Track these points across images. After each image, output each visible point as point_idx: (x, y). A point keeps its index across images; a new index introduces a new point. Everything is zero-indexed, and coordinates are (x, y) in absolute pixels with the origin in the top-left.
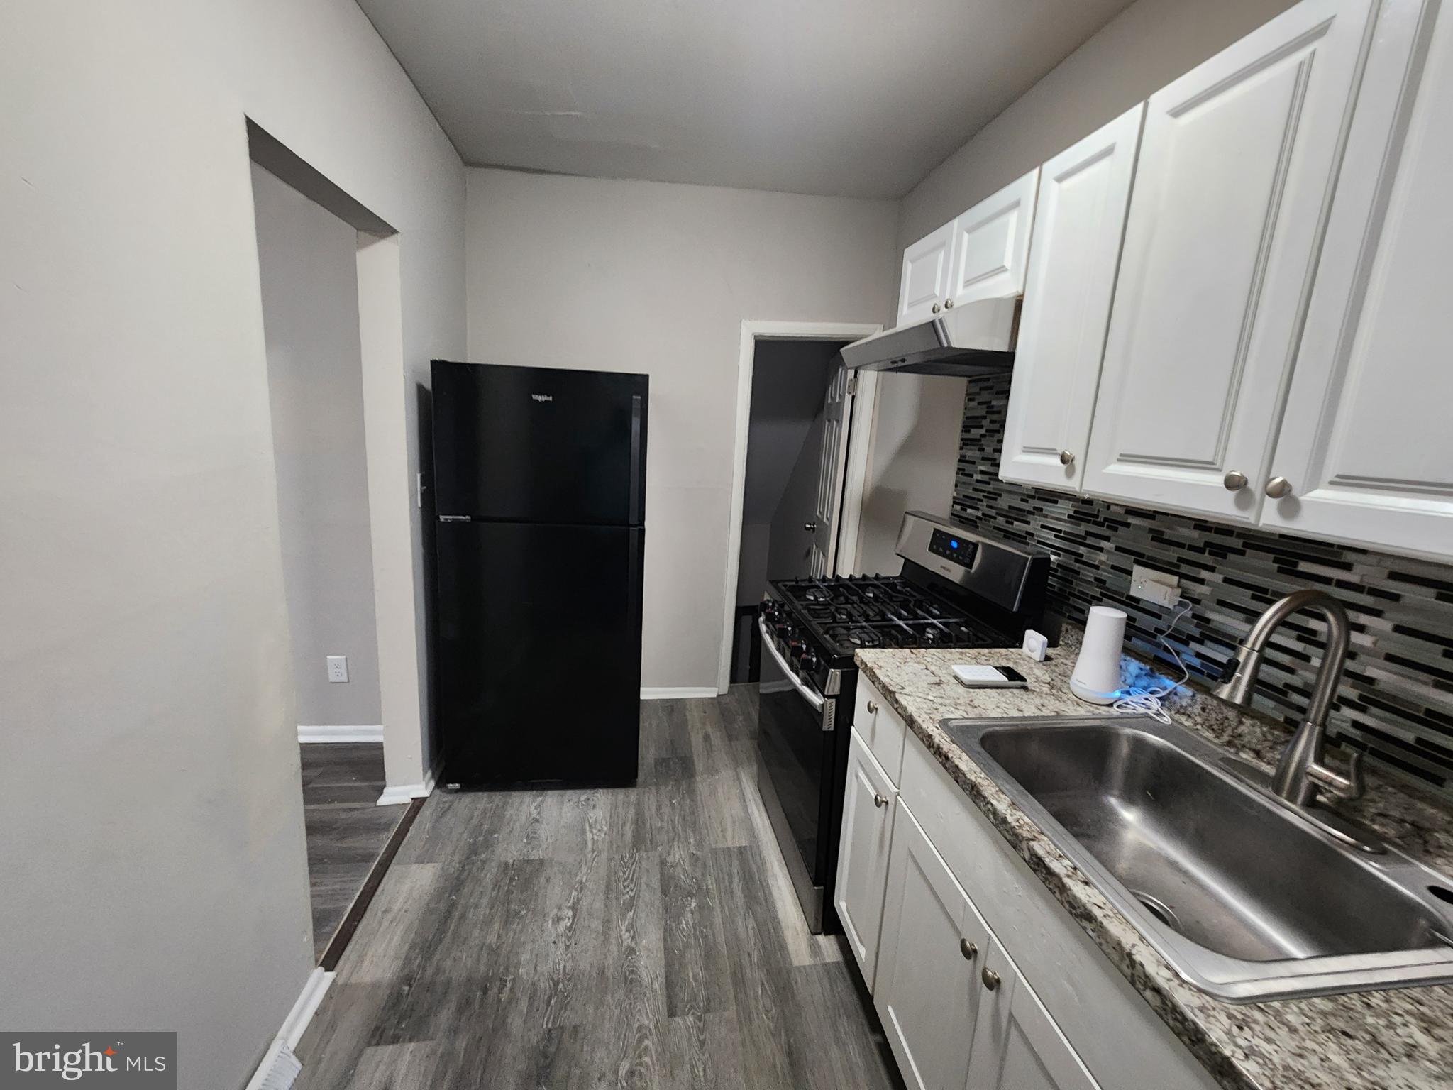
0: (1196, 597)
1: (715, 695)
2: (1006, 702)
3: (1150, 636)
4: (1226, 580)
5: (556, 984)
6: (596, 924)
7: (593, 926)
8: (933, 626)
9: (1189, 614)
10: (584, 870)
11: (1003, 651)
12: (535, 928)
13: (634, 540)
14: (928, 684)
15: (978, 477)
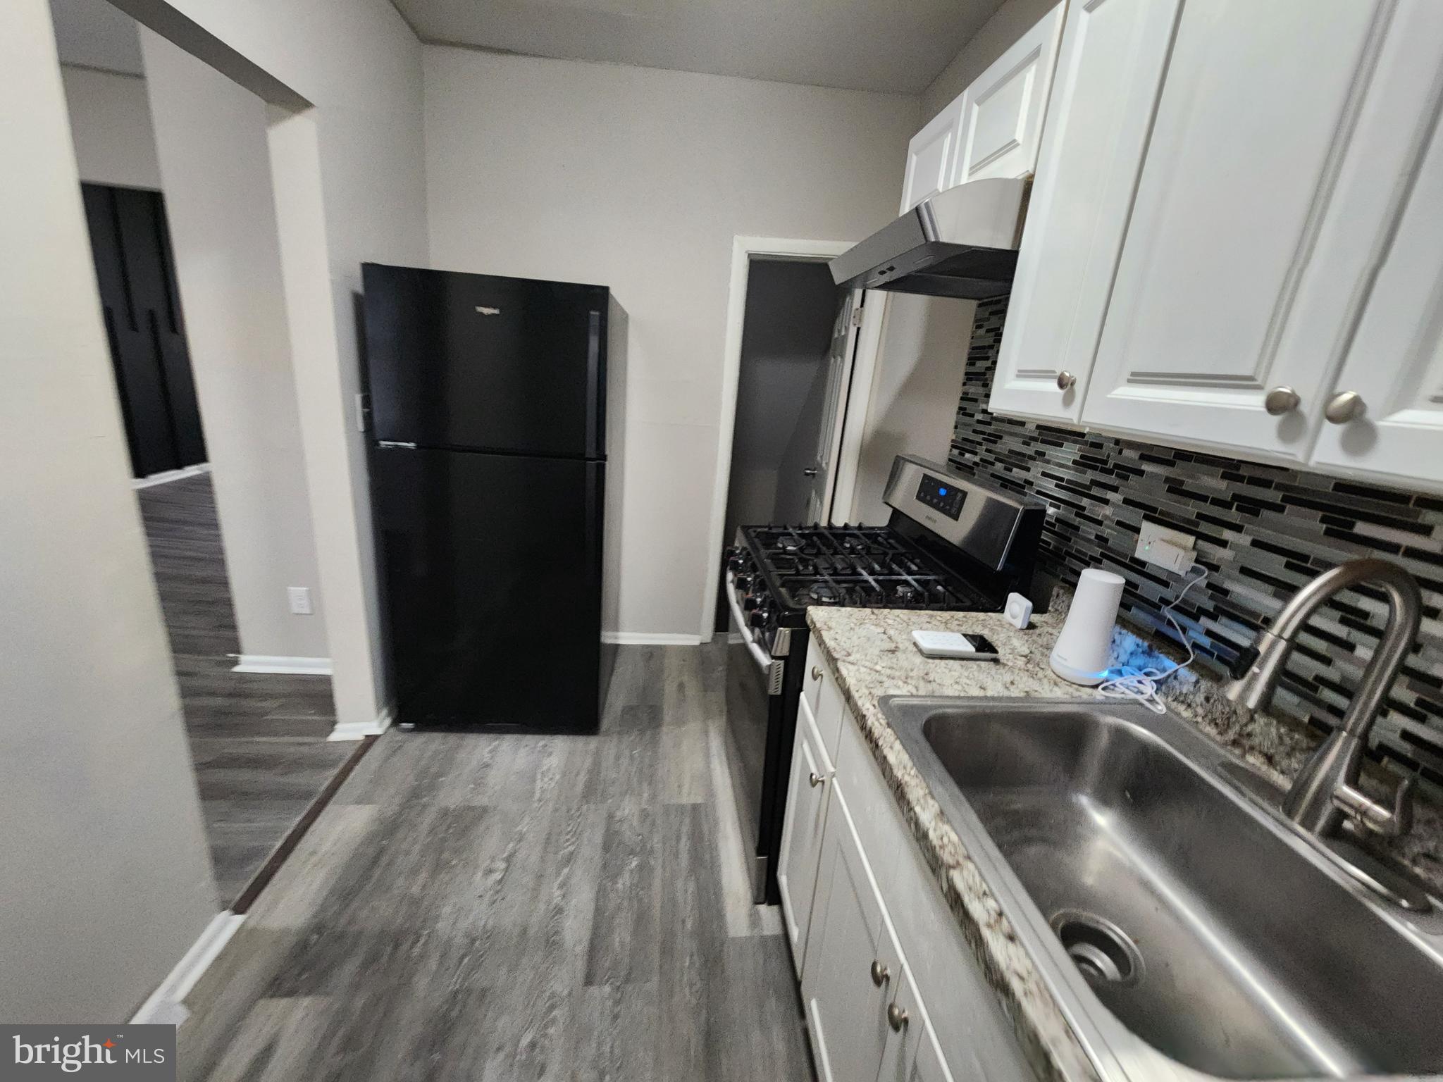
0: (1215, 562)
1: (697, 643)
2: (968, 678)
3: (1153, 607)
4: (1255, 543)
5: (473, 941)
6: (528, 880)
7: (524, 881)
8: (906, 583)
9: (1204, 584)
10: (527, 820)
12: (462, 879)
13: (591, 475)
14: (882, 651)
15: (979, 417)
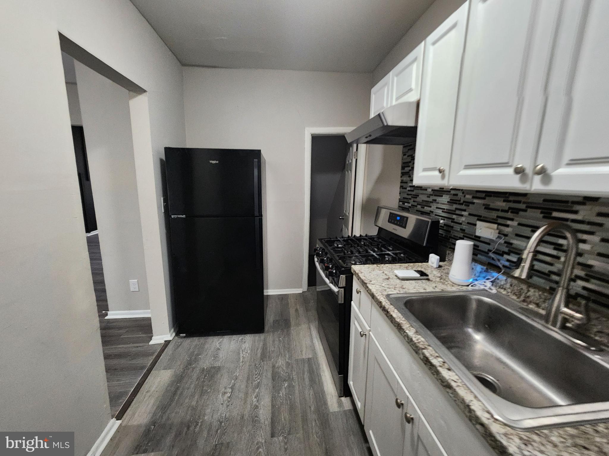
0: (505, 233)
1: (301, 292)
2: (418, 286)
3: (486, 253)
4: (519, 224)
5: (221, 423)
6: (242, 395)
7: (240, 396)
8: (388, 255)
9: (503, 242)
10: (238, 371)
11: (420, 264)
12: (214, 397)
13: (257, 222)
14: (383, 279)
15: (409, 189)
